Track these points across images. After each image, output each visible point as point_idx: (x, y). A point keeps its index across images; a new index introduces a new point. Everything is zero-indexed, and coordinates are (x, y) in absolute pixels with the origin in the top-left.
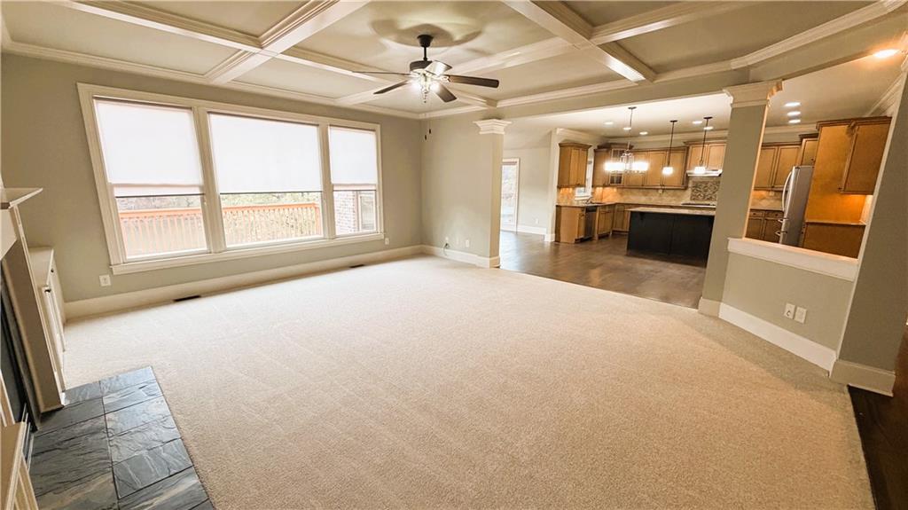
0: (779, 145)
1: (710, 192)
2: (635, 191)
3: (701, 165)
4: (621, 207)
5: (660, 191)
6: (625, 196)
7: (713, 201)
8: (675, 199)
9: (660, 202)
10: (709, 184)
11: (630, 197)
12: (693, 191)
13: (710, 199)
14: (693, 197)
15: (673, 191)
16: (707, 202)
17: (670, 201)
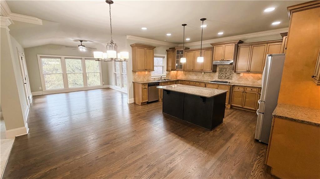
0: (267, 42)
1: (228, 74)
2: (191, 73)
3: (201, 56)
4: (181, 82)
5: (203, 73)
6: (187, 76)
7: (230, 80)
8: (210, 78)
9: (203, 79)
10: (228, 70)
11: (189, 76)
12: (219, 73)
13: (228, 78)
14: (219, 77)
15: (209, 73)
16: (227, 80)
17: (208, 79)
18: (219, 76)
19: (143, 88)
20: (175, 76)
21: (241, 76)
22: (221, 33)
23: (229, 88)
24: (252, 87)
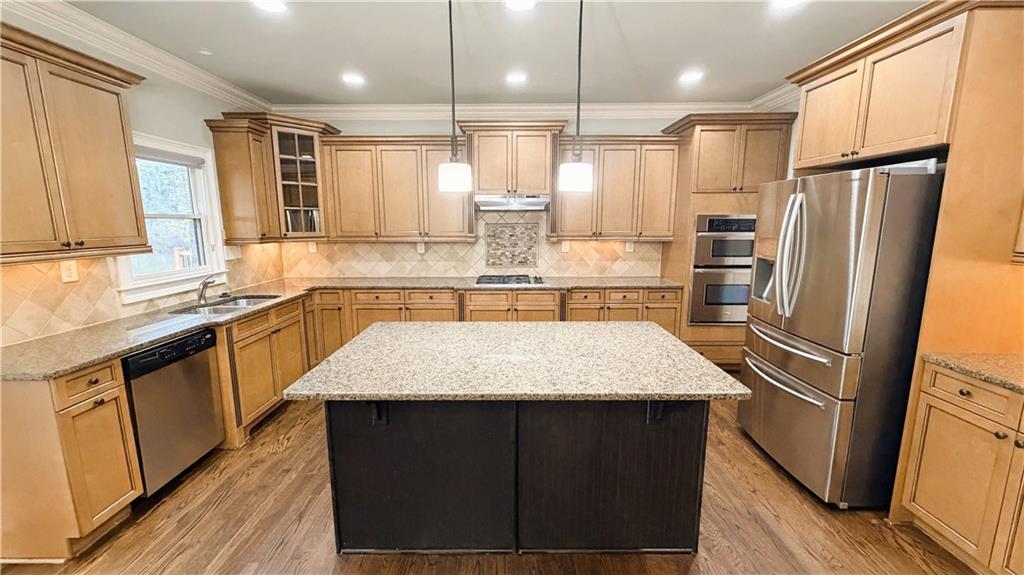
0: (643, 140)
1: (522, 247)
2: (361, 249)
4: (328, 299)
5: (421, 249)
6: (339, 264)
7: (532, 270)
8: (455, 267)
9: (423, 274)
10: (518, 230)
11: (353, 264)
12: (489, 245)
13: (523, 263)
14: (492, 260)
15: (448, 247)
16: (521, 271)
17: (446, 271)
18: (491, 256)
19: (75, 411)
20: (271, 271)
21: (563, 250)
22: (516, 79)
23: (558, 301)
24: (627, 288)
